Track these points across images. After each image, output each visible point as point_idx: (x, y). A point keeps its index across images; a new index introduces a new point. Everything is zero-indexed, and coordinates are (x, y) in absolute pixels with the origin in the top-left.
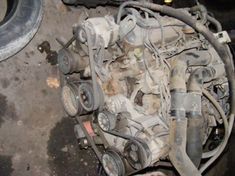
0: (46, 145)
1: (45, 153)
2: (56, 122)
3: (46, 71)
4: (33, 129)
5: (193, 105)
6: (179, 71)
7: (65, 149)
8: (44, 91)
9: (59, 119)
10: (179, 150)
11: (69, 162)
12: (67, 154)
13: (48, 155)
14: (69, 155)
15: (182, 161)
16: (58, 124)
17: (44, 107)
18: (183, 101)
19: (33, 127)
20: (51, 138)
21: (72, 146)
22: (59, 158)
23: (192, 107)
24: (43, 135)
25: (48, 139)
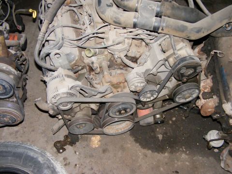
0: (156, 153)
1: (163, 155)
2: (134, 142)
3: (84, 147)
4: (140, 165)
5: (150, 9)
6: (117, 15)
7: (160, 137)
8: (104, 151)
9: (132, 139)
10: (192, 30)
11: (172, 134)
12: (165, 135)
13: (165, 153)
14: (165, 133)
15: (202, 29)
16: (136, 141)
17: (120, 153)
18: (146, 18)
19: (138, 164)
20: (149, 149)
21: (158, 130)
22: (167, 144)
23: (153, 9)
24: (146, 156)
25: (150, 151)
